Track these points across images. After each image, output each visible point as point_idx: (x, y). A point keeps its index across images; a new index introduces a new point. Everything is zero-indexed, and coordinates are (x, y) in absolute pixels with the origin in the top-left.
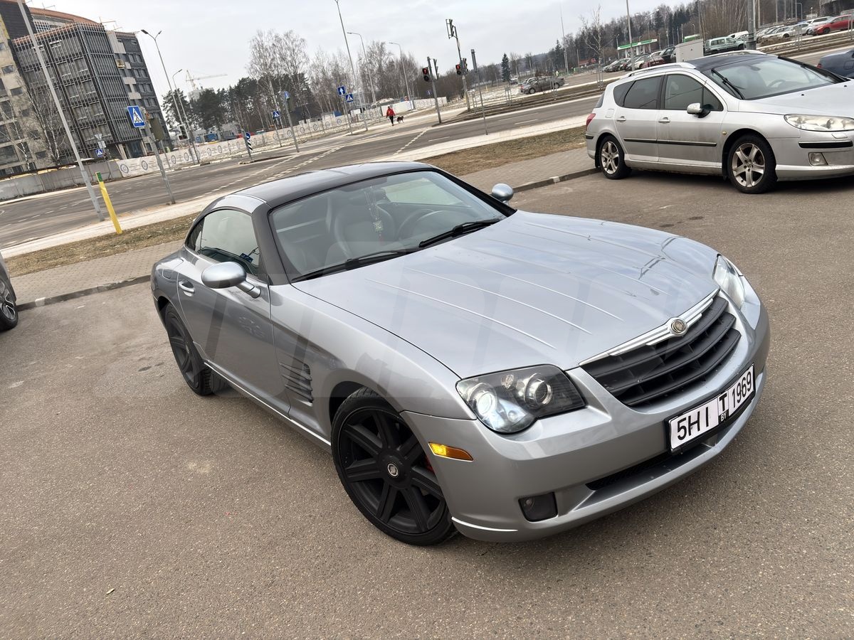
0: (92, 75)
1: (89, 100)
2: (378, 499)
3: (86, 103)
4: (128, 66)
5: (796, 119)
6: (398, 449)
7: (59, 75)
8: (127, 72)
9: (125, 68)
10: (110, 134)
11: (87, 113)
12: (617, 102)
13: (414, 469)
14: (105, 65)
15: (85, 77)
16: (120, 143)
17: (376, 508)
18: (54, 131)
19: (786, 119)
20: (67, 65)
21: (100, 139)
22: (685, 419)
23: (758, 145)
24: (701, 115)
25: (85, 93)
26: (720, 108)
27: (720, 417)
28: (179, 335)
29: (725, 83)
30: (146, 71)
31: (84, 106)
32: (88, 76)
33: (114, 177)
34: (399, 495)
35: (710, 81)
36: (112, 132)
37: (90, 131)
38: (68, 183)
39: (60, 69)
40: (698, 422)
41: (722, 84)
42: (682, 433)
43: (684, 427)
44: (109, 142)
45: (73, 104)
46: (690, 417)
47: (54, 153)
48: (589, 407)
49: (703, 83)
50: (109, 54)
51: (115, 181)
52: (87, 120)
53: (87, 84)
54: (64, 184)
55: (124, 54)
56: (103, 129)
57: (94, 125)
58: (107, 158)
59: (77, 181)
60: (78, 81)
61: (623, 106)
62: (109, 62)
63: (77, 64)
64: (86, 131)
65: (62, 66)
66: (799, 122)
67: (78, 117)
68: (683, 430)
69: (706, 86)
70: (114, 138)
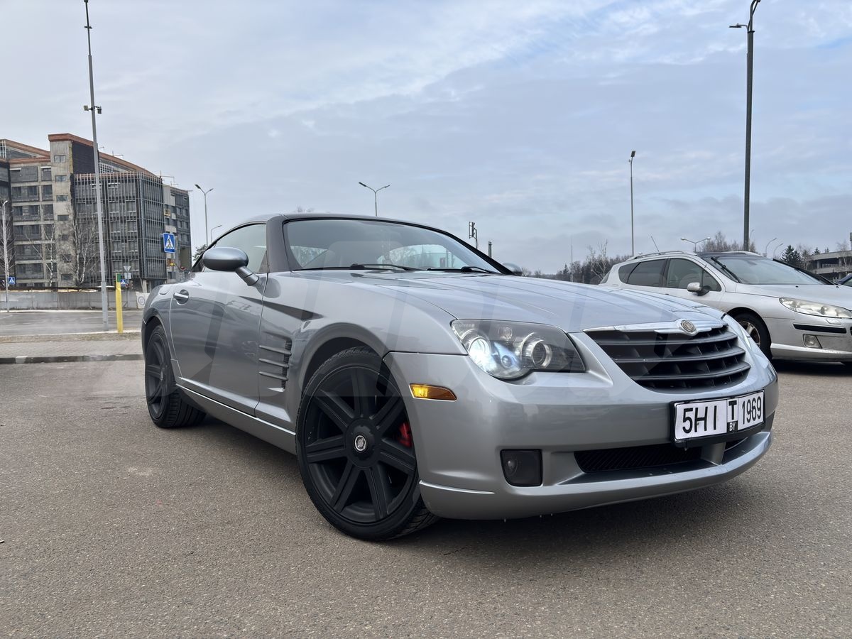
0: (138, 217)
1: (129, 237)
2: (336, 486)
3: (125, 239)
4: (174, 217)
5: (791, 303)
6: (371, 418)
7: (108, 211)
8: (171, 221)
9: (171, 217)
10: (138, 270)
11: (123, 248)
12: (622, 279)
13: (383, 440)
14: (154, 211)
15: (131, 217)
16: (145, 279)
17: (331, 495)
18: (87, 258)
19: (781, 302)
20: (118, 205)
21: (128, 271)
22: (691, 410)
23: (753, 323)
24: (700, 293)
25: (127, 231)
26: (719, 288)
27: (728, 424)
28: (158, 363)
29: (724, 269)
30: (188, 224)
31: (122, 241)
32: (135, 217)
33: (129, 306)
34: (362, 477)
35: (708, 265)
36: (140, 268)
37: (121, 264)
38: (84, 304)
39: (111, 207)
40: (705, 419)
41: (721, 270)
42: (687, 425)
43: (689, 419)
44: (134, 276)
45: (112, 238)
46: (697, 409)
47: (80, 276)
48: (590, 372)
49: (703, 267)
50: (160, 203)
51: (130, 310)
52: (121, 254)
53: (131, 224)
54: (79, 305)
55: (173, 206)
56: (133, 264)
57: (125, 260)
58: (128, 289)
59: (93, 304)
60: (123, 220)
61: (627, 283)
62: (158, 209)
63: (128, 206)
64: (116, 263)
65: (113, 205)
66: (794, 305)
67: (114, 250)
68: (688, 422)
69: (706, 269)
70: (141, 274)
